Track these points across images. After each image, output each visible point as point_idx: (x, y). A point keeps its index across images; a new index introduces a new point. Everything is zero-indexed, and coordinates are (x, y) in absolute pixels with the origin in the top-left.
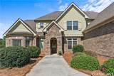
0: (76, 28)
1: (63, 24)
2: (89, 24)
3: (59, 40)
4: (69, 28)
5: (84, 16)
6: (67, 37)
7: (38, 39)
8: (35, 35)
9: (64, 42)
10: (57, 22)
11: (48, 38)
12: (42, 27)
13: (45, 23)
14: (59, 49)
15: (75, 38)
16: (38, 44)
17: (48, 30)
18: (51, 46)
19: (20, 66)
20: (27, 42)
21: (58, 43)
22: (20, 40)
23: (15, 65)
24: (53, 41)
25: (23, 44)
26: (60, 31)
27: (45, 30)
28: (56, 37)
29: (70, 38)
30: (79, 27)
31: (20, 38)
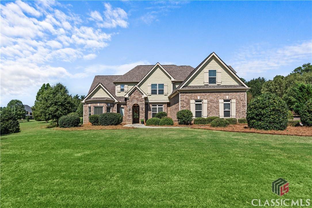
0: (161, 92)
1: (146, 89)
2: (177, 86)
3: (142, 106)
4: (154, 92)
5: (170, 78)
6: (151, 103)
7: (119, 105)
8: (116, 101)
9: (147, 109)
10: (139, 86)
11: (130, 105)
12: (122, 90)
13: (126, 86)
14: (142, 117)
15: (161, 104)
16: (118, 111)
17: (130, 95)
18: (133, 115)
19: (115, 125)
20: (108, 109)
21: (140, 110)
22: (102, 107)
23: (113, 124)
24: (136, 108)
25: (104, 111)
26: (143, 97)
27: (127, 96)
28: (139, 103)
29: (154, 104)
30: (165, 92)
31: (102, 105)
